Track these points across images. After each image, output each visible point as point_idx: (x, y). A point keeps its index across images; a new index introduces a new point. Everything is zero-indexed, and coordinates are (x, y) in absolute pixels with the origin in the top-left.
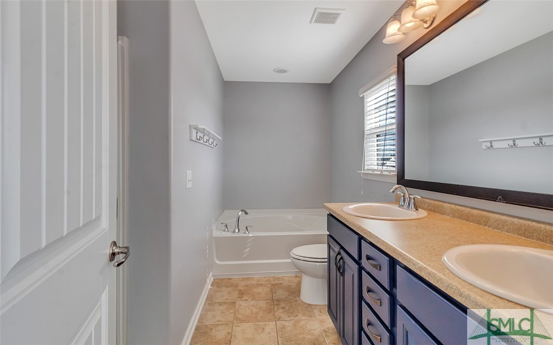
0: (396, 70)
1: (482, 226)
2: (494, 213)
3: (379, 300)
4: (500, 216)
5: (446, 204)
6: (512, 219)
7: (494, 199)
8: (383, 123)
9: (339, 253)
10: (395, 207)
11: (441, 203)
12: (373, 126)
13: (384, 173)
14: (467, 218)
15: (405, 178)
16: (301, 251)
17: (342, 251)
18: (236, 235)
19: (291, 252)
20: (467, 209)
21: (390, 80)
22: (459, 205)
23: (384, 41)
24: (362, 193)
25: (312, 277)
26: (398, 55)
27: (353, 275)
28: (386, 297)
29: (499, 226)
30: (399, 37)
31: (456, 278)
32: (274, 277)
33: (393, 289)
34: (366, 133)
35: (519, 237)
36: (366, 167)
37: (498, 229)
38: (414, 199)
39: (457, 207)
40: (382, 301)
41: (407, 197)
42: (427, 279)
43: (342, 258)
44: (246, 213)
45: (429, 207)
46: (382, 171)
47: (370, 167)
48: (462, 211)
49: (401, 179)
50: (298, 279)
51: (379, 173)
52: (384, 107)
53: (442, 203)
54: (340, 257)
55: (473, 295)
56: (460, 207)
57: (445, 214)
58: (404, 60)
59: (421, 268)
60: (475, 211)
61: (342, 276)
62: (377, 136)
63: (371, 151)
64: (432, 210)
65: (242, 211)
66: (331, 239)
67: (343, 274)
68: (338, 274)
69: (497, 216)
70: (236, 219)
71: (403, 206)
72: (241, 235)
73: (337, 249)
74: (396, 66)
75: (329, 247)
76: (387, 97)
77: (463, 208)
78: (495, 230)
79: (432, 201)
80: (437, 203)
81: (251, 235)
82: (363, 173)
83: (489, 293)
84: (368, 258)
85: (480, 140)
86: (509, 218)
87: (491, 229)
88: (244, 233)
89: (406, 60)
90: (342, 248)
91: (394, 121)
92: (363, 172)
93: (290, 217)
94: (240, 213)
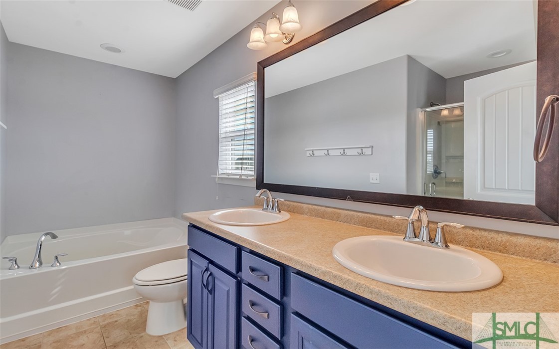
0: (256, 76)
1: (334, 222)
2: (343, 209)
3: (266, 312)
4: (349, 212)
5: (304, 205)
6: (357, 213)
7: (344, 198)
8: (242, 127)
9: (207, 270)
10: (259, 211)
11: (299, 204)
12: (228, 130)
13: (243, 177)
14: (323, 216)
15: (264, 182)
16: (147, 275)
17: (211, 267)
18: (35, 271)
19: (134, 279)
20: (322, 208)
21: (249, 86)
22: (315, 205)
23: (248, 45)
24: (217, 198)
25: (162, 302)
26: (258, 63)
27: (228, 291)
28: (275, 308)
29: (348, 220)
30: (261, 45)
31: (359, 276)
32: (104, 316)
33: (283, 298)
34: (221, 136)
35: (363, 227)
36: (221, 171)
37: (347, 223)
38: (277, 202)
39: (314, 206)
40: (270, 313)
41: (271, 200)
42: (332, 282)
43: (211, 274)
44: (54, 237)
45: (289, 209)
46: (241, 175)
47: (225, 171)
48: (319, 210)
49: (261, 184)
50: (139, 309)
51: (238, 177)
52: (243, 112)
53: (301, 204)
54: (209, 273)
55: (383, 291)
56: (316, 207)
57: (303, 214)
58: (264, 68)
59: (324, 273)
60: (328, 209)
61: (211, 294)
62: (232, 140)
63: (226, 155)
64: (291, 210)
65: (46, 234)
66: (192, 253)
67: (212, 292)
68: (205, 291)
69: (346, 212)
70: (34, 247)
71: (267, 209)
72: (44, 269)
73: (204, 263)
74: (257, 73)
75: (191, 263)
76: (245, 102)
77: (319, 207)
78: (345, 224)
79: (291, 203)
80: (296, 204)
81: (64, 267)
82: (219, 178)
83: (390, 284)
84: (253, 270)
85: (306, 149)
86: (355, 213)
87: (342, 223)
88: (52, 266)
89: (265, 69)
90: (211, 262)
91: (253, 126)
92: (218, 176)
93: (127, 232)
94: (43, 238)
